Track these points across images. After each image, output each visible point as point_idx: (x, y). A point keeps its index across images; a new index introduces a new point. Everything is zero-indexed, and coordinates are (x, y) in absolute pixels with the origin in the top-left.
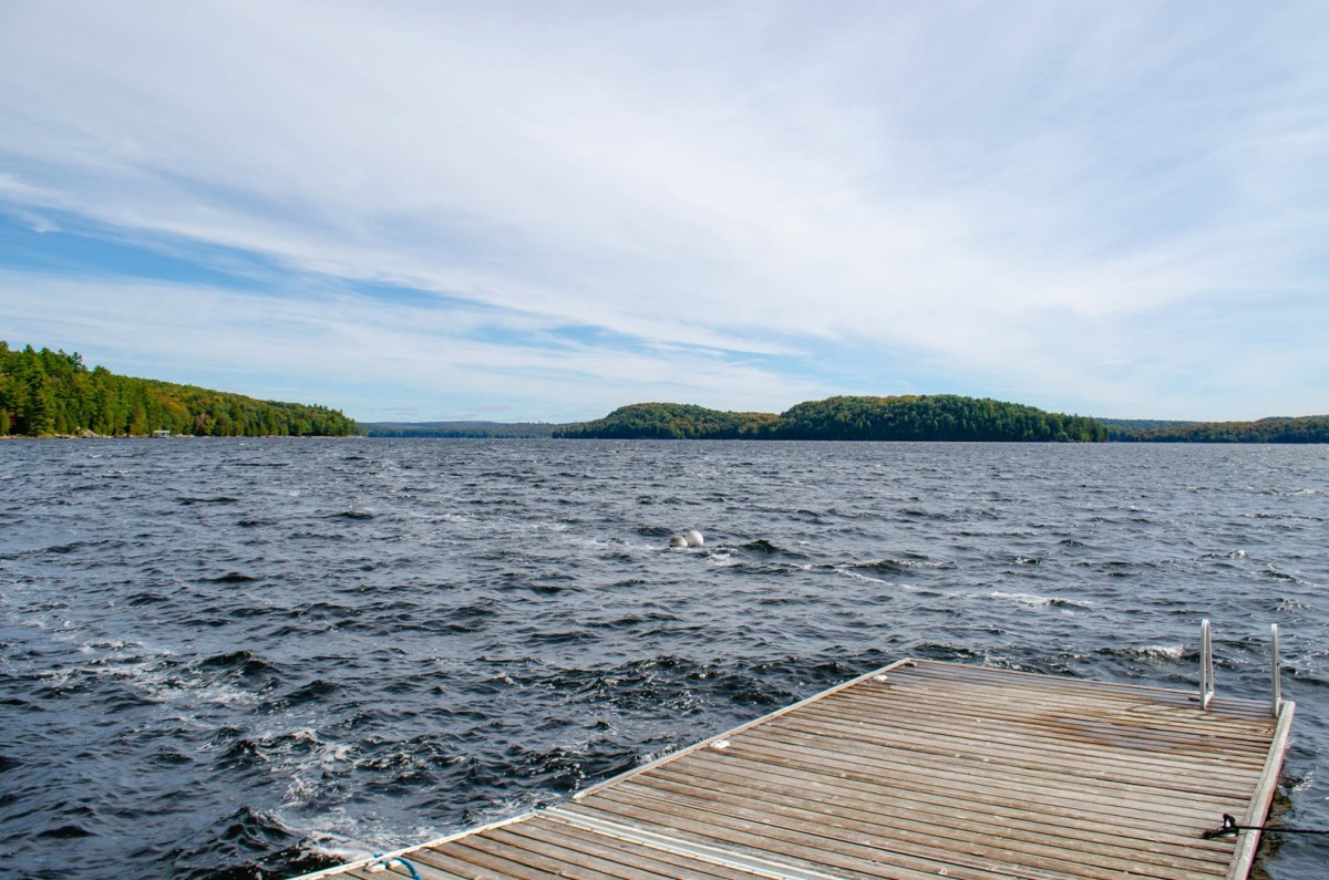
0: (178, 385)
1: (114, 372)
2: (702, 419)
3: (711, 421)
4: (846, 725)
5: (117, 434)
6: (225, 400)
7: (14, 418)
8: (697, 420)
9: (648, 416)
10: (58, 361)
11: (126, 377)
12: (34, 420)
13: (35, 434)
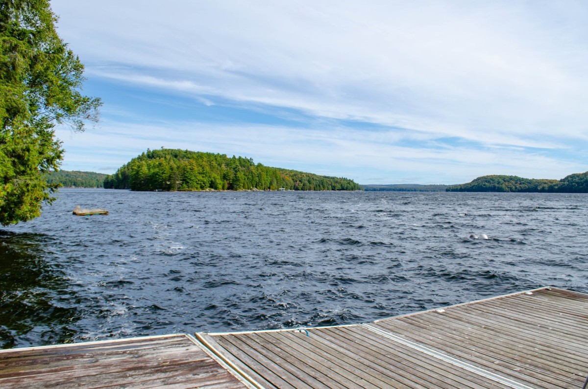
0: (289, 170)
1: (265, 165)
2: (519, 182)
3: (523, 183)
4: (499, 310)
5: (266, 190)
6: (306, 175)
7: (229, 184)
8: (516, 183)
9: (491, 181)
10: (244, 161)
11: (269, 167)
12: (236, 184)
13: (236, 190)
